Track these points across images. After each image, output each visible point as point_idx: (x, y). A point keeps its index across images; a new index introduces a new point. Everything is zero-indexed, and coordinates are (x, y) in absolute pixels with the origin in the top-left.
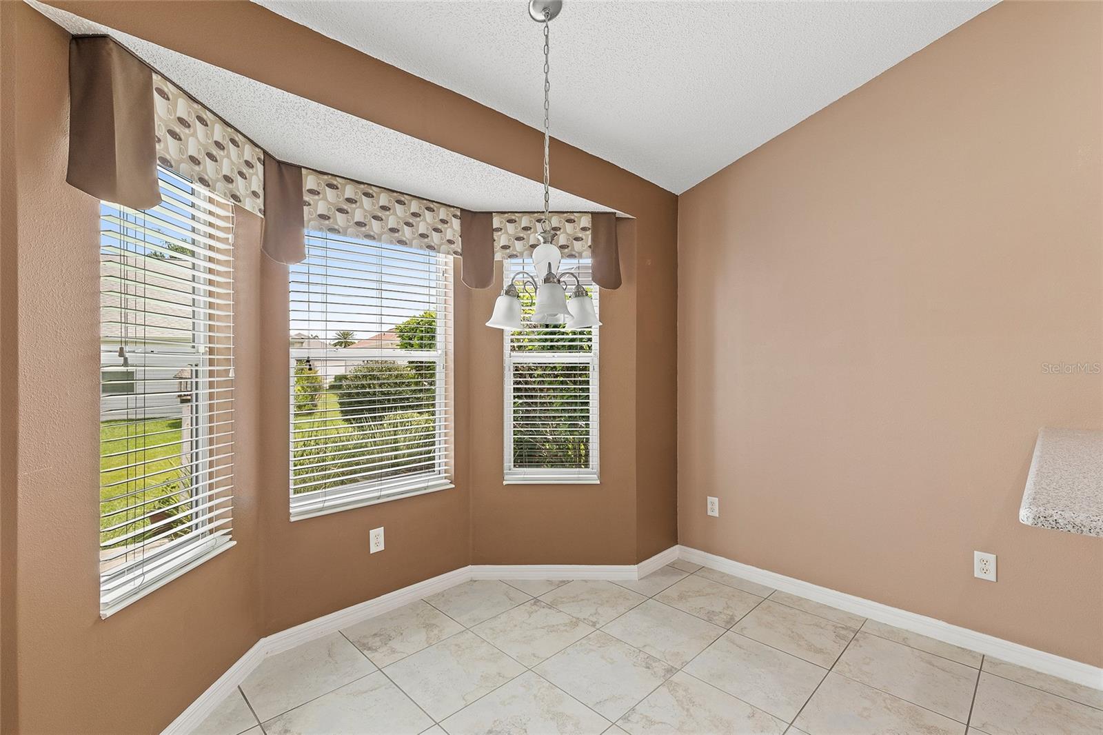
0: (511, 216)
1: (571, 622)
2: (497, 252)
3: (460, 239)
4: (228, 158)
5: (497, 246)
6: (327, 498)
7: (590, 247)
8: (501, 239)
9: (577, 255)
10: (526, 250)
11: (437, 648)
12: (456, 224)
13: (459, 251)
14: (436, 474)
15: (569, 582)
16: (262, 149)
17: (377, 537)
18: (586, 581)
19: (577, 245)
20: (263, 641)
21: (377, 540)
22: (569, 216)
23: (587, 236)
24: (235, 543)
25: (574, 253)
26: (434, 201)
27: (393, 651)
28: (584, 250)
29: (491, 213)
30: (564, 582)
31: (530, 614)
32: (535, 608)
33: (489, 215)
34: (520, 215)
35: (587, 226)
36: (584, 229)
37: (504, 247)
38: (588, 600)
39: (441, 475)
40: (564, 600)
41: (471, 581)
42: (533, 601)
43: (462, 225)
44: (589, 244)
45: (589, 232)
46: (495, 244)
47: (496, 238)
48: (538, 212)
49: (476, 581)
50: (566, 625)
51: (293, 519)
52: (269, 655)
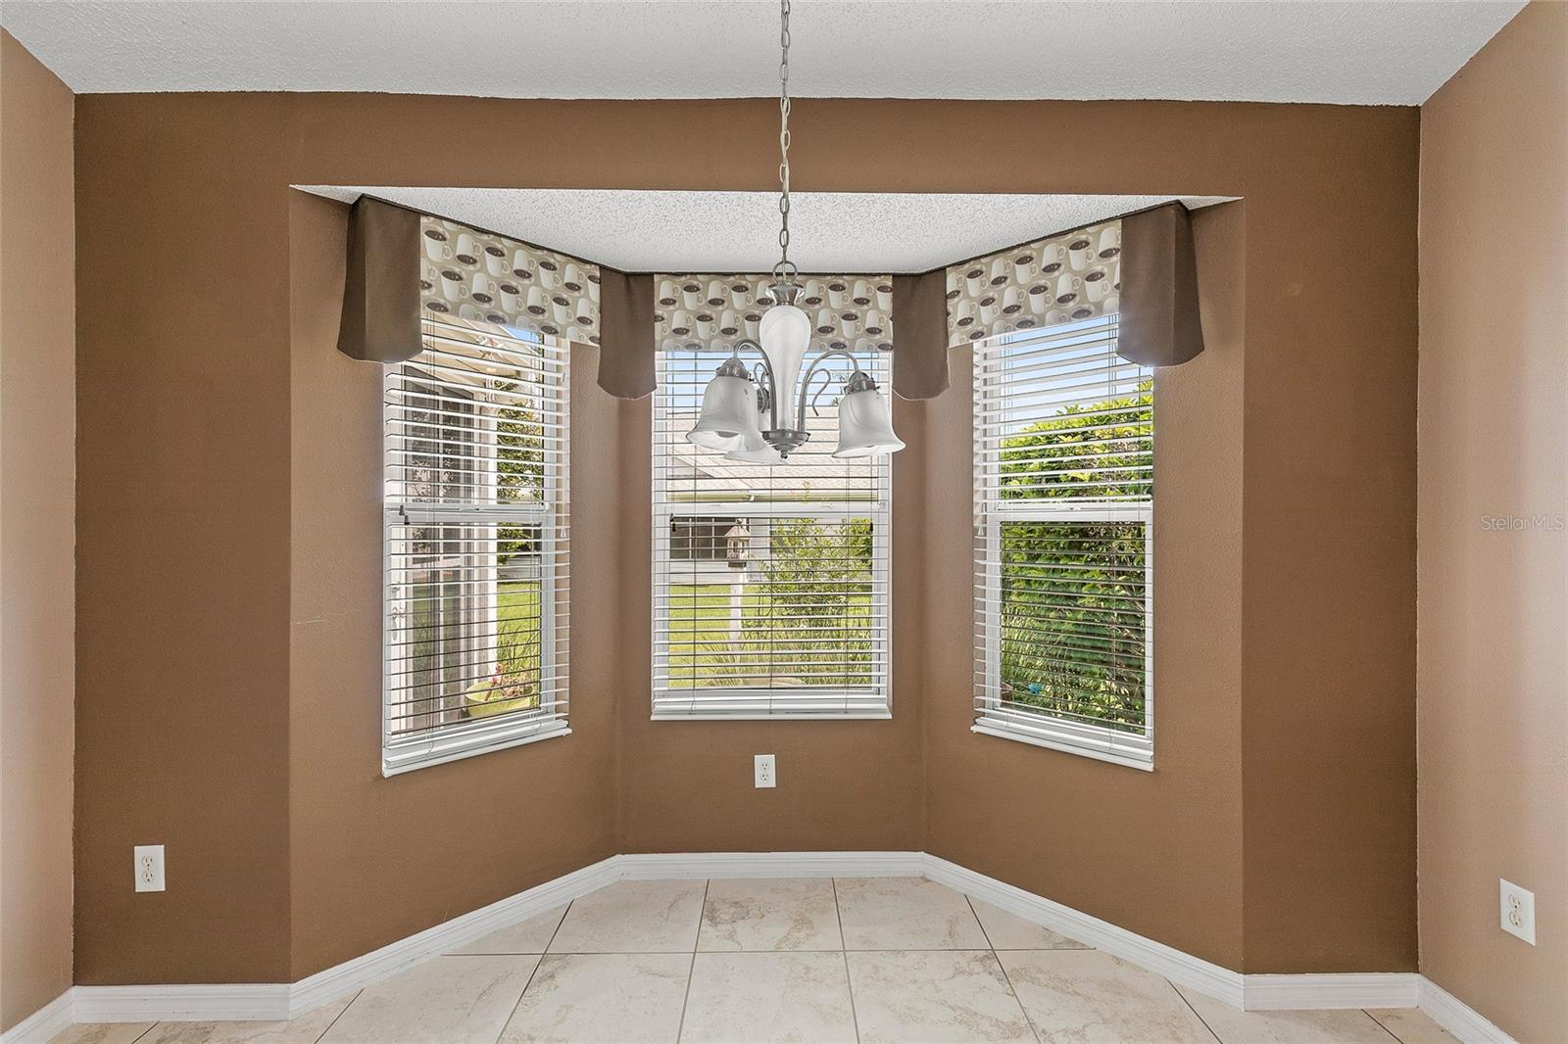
0: (971, 265)
1: (1014, 1023)
2: (954, 331)
3: (891, 323)
4: (537, 285)
5: (953, 321)
6: (697, 699)
7: (1117, 287)
8: (959, 309)
9: (1092, 309)
10: (998, 319)
11: (780, 959)
12: (885, 301)
13: (890, 342)
14: (872, 693)
15: (1084, 947)
16: (596, 264)
17: (765, 766)
18: (1119, 961)
19: (1093, 289)
20: (618, 857)
21: (765, 771)
22: (1074, 237)
23: (1112, 266)
24: (569, 731)
25: (1086, 306)
26: (844, 274)
27: (731, 936)
28: (1106, 297)
29: (943, 269)
30: (1073, 944)
31: (958, 972)
32: (977, 967)
33: (939, 273)
34: (989, 259)
35: (1112, 246)
36: (1106, 254)
37: (964, 322)
38: (1088, 999)
39: (881, 696)
40: (1043, 978)
41: (922, 878)
42: (984, 953)
43: (894, 300)
44: (1117, 280)
45: (1116, 258)
46: (950, 319)
47: (950, 309)
48: (1018, 246)
49: (928, 881)
50: (997, 1024)
51: (653, 718)
52: (624, 878)
